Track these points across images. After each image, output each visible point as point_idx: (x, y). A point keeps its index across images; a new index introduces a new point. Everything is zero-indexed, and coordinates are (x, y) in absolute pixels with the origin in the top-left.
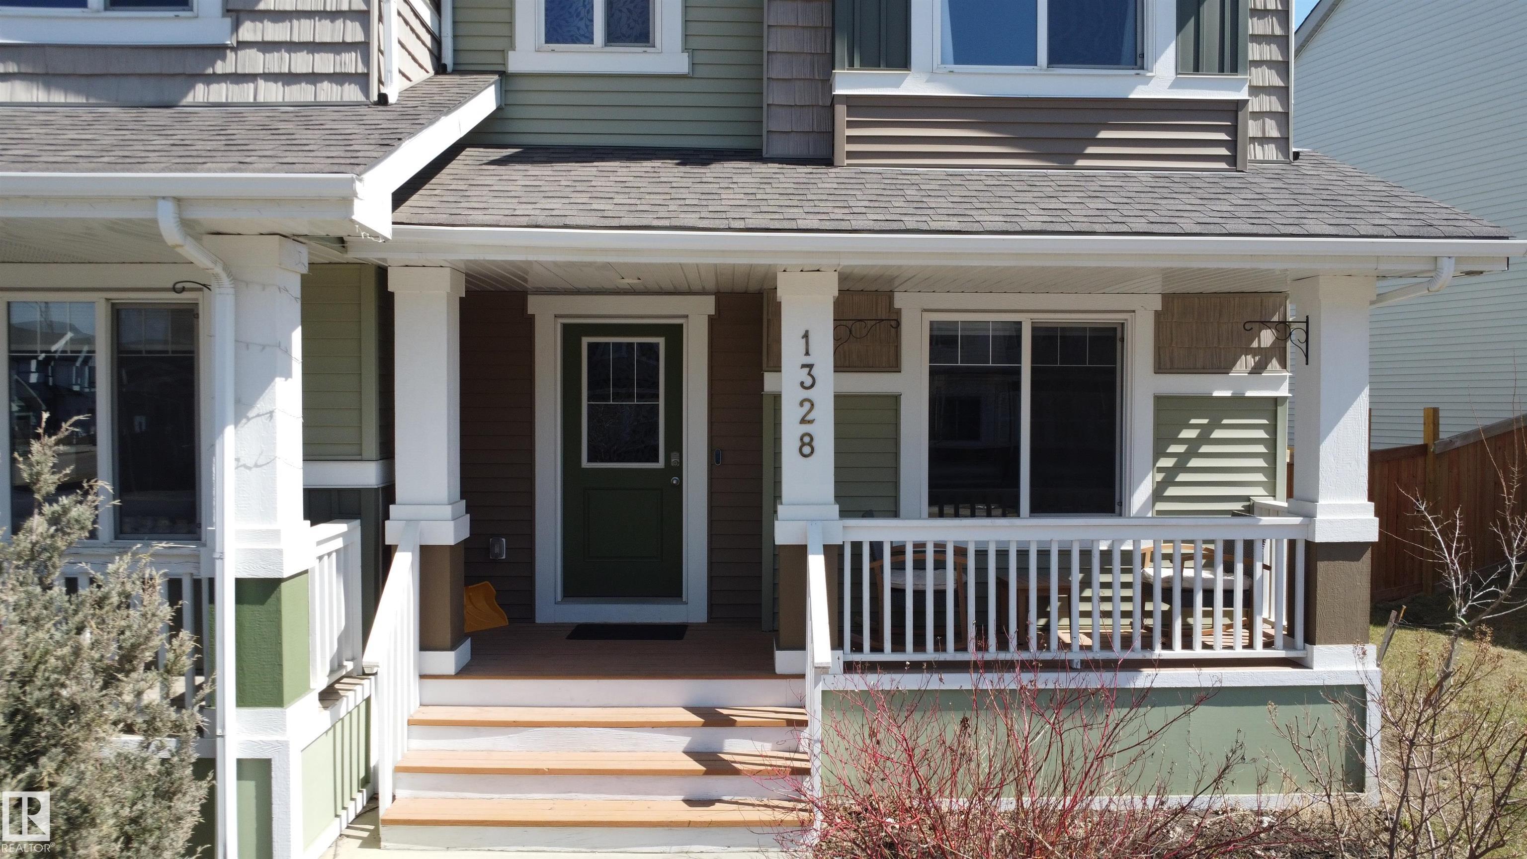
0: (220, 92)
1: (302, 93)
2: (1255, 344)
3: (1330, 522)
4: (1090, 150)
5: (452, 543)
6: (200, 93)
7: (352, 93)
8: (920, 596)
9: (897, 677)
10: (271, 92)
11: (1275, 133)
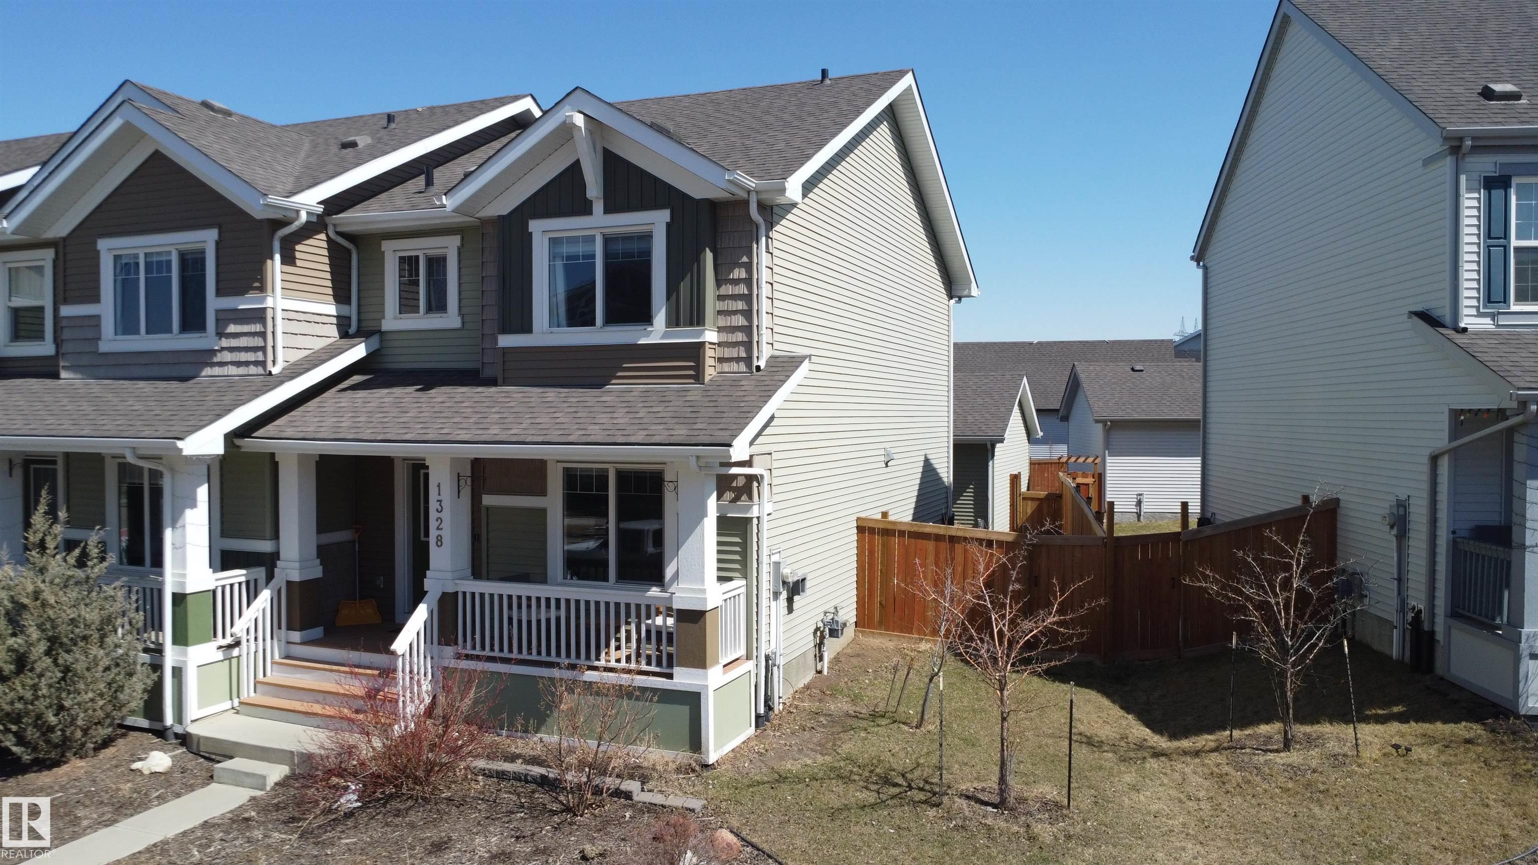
0: (217, 371)
1: (242, 370)
2: (734, 484)
3: (680, 597)
4: (619, 374)
5: (298, 580)
6: (207, 371)
7: (260, 370)
8: (548, 621)
9: (508, 666)
10: (233, 370)
11: (743, 355)
